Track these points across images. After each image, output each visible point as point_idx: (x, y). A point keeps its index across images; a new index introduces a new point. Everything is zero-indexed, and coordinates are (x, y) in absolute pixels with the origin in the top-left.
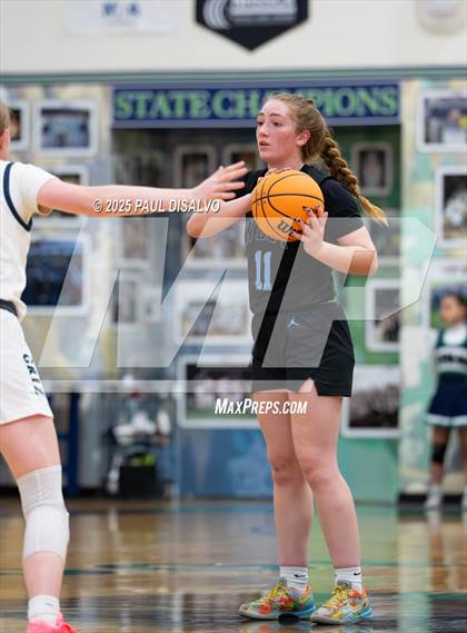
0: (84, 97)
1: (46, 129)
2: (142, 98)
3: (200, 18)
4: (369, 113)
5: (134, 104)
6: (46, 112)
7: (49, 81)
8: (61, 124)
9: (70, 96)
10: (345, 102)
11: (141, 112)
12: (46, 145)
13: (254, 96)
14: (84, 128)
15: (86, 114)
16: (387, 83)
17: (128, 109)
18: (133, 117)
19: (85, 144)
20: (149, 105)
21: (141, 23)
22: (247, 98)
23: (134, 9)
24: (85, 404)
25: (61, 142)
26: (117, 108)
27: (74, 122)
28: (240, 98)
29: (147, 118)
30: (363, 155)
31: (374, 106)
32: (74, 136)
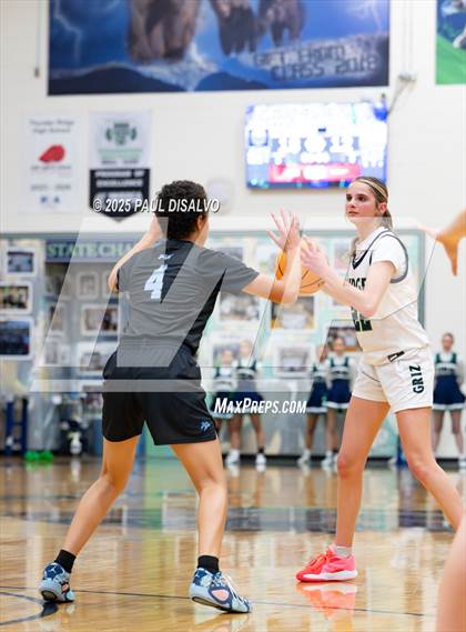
0: (31, 245)
1: (10, 263)
2: (61, 246)
3: (91, 205)
5: (57, 249)
6: (10, 254)
7: (11, 237)
8: (18, 260)
9: (23, 245)
11: (61, 253)
12: (10, 271)
13: (121, 246)
14: (30, 262)
15: (31, 255)
17: (53, 252)
18: (56, 256)
19: (31, 270)
20: (65, 250)
21: (61, 207)
22: (117, 247)
23: (57, 200)
24: (31, 406)
25: (18, 269)
26: (48, 252)
27: (26, 258)
28: (113, 247)
29: (64, 257)
32: (25, 266)
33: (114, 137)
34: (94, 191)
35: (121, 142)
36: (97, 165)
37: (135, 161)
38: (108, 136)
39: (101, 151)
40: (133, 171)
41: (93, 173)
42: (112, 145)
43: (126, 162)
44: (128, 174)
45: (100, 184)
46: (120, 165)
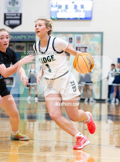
3: (5, 24)
4: (31, 39)
10: (27, 37)
16: (33, 34)
30: (29, 45)
31: (31, 38)
33: (11, 4)
34: (5, 19)
35: (13, 5)
36: (6, 12)
37: (18, 11)
38: (10, 3)
39: (8, 8)
40: (17, 14)
41: (5, 14)
42: (11, 6)
43: (15, 11)
44: (15, 15)
45: (7, 18)
46: (13, 12)
